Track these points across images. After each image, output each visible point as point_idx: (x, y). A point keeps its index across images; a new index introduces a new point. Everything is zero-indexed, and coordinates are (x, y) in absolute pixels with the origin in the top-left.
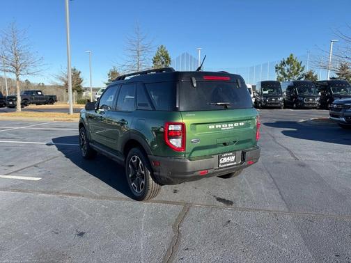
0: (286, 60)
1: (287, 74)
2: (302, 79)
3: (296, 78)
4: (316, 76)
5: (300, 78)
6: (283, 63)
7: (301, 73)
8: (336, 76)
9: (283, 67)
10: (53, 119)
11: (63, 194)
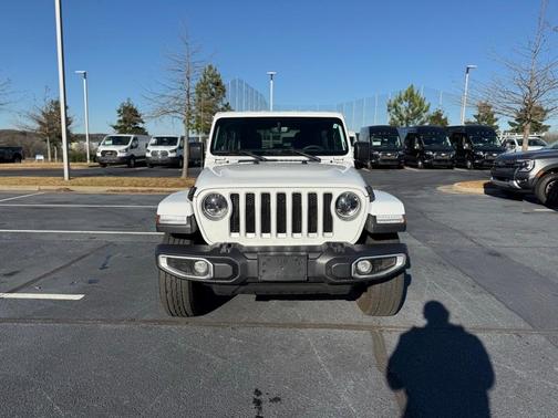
0: (403, 94)
1: (405, 116)
2: (427, 124)
3: (417, 122)
4: (446, 119)
5: (423, 122)
6: (400, 100)
7: (424, 115)
8: (473, 120)
9: (399, 105)
10: (36, 188)
11: (145, 321)
